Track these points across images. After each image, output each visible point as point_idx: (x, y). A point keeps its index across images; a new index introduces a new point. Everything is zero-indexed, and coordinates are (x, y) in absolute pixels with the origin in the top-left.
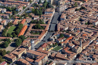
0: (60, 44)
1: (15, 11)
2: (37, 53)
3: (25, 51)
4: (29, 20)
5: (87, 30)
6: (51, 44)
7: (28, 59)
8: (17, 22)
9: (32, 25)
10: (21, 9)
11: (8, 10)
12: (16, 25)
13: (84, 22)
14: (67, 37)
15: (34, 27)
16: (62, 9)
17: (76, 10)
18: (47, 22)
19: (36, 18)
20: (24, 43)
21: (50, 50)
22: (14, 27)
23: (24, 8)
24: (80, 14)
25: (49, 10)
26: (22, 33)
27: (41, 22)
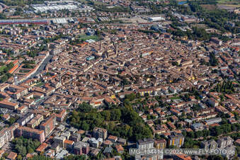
0: (43, 81)
1: (11, 52)
2: (18, 87)
3: (8, 86)
4: (22, 60)
5: (72, 70)
6: (36, 81)
7: (9, 92)
8: (9, 62)
9: (23, 65)
10: (17, 51)
11: (4, 52)
12: (7, 65)
13: (72, 64)
14: (52, 75)
15: (23, 67)
16: (55, 52)
17: (69, 53)
18: (38, 63)
19: (29, 59)
20: (9, 80)
21: (32, 86)
22: (5, 66)
23: (20, 50)
24: (71, 56)
25: (43, 52)
26: (11, 72)
27: (32, 62)
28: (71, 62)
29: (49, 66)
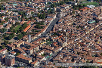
0: (52, 40)
1: (24, 14)
2: (31, 45)
3: (23, 43)
4: (33, 21)
5: (76, 31)
6: (45, 39)
7: (24, 48)
8: (24, 22)
9: (34, 25)
10: (30, 13)
11: (19, 13)
12: (22, 25)
13: (76, 26)
14: (59, 35)
15: (35, 27)
16: (61, 15)
17: (73, 17)
18: (47, 24)
19: (39, 20)
20: (24, 38)
21: (43, 43)
22: (20, 26)
23: (32, 13)
24: (75, 19)
25: (51, 15)
26: (25, 31)
27: (42, 23)
28: (74, 24)
29: (56, 27)
